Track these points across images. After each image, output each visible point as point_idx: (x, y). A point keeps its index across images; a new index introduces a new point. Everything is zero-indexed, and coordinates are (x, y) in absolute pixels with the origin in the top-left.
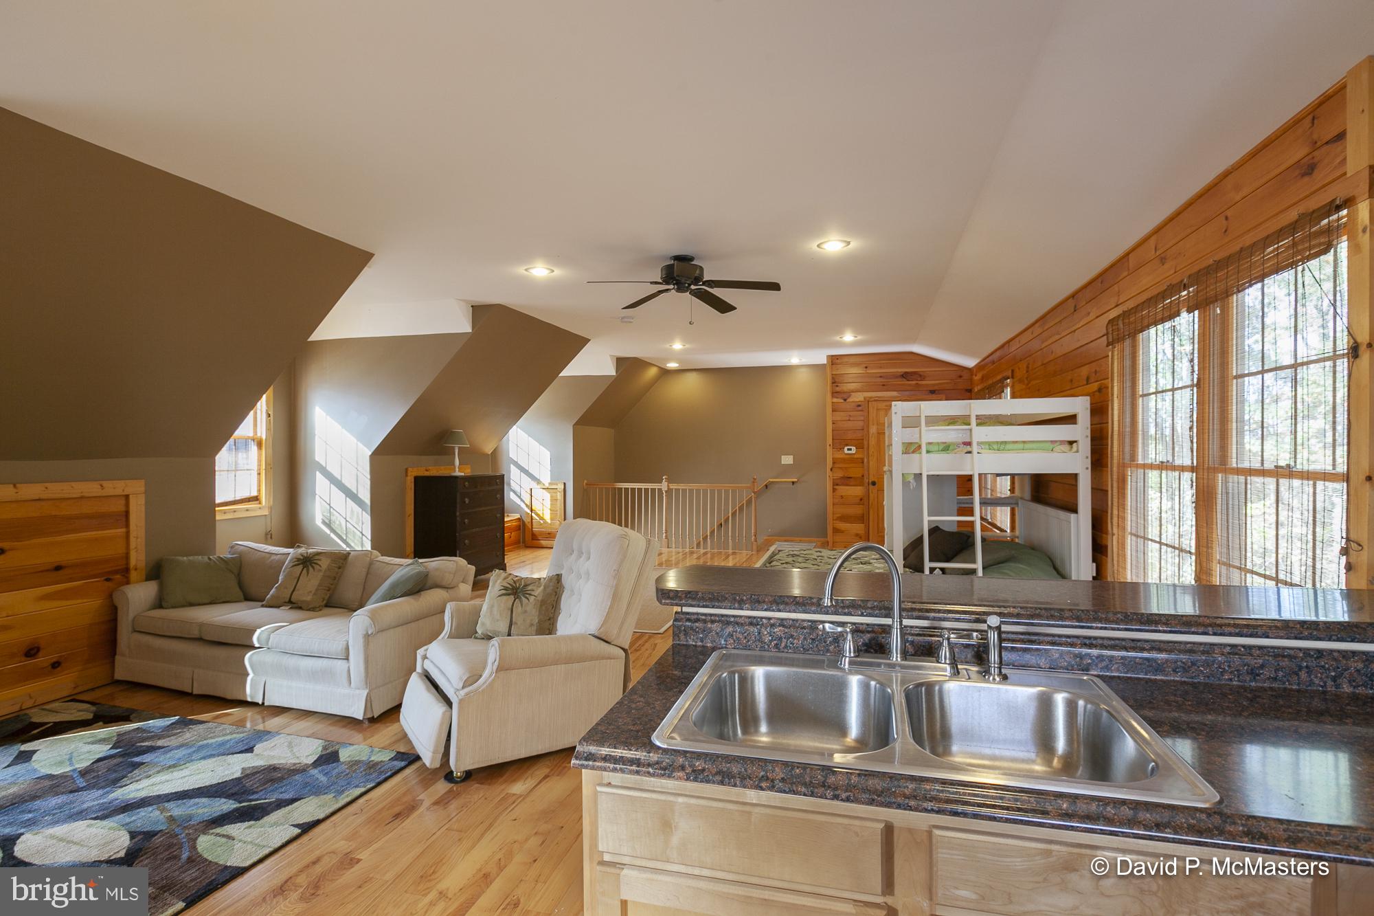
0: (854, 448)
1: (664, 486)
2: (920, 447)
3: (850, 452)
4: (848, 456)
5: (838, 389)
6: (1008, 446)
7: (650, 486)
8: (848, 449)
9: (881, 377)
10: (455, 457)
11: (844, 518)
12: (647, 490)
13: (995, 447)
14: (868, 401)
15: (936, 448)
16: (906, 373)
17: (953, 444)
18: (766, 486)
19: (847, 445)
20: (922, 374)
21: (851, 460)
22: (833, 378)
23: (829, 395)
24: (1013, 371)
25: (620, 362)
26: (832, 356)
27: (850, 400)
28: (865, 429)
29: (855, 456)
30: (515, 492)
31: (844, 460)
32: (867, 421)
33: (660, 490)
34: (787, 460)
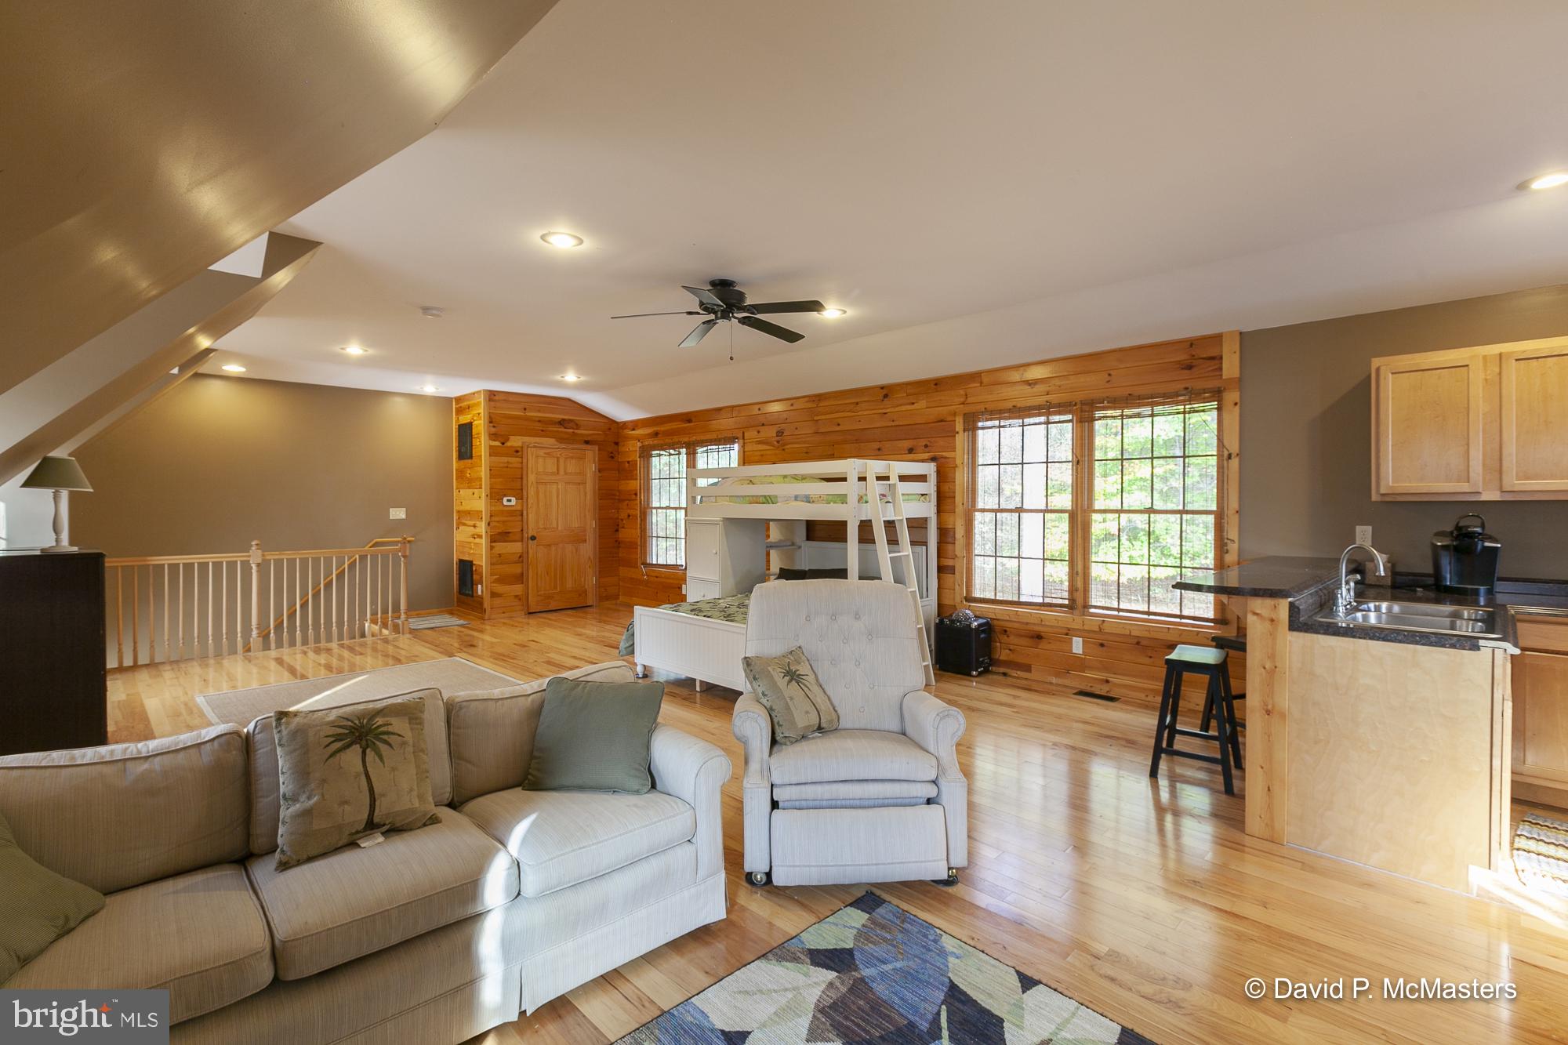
0: (513, 500)
1: (254, 556)
3: (509, 503)
4: (505, 509)
5: (495, 430)
8: (508, 501)
9: (539, 421)
11: (503, 580)
12: (218, 564)
14: (526, 447)
16: (563, 420)
19: (505, 496)
20: (577, 422)
21: (510, 512)
22: (490, 417)
23: (487, 436)
24: (743, 433)
26: (490, 391)
27: (509, 444)
28: (524, 477)
29: (515, 509)
31: (502, 513)
32: (526, 469)
33: (246, 563)
34: (398, 514)
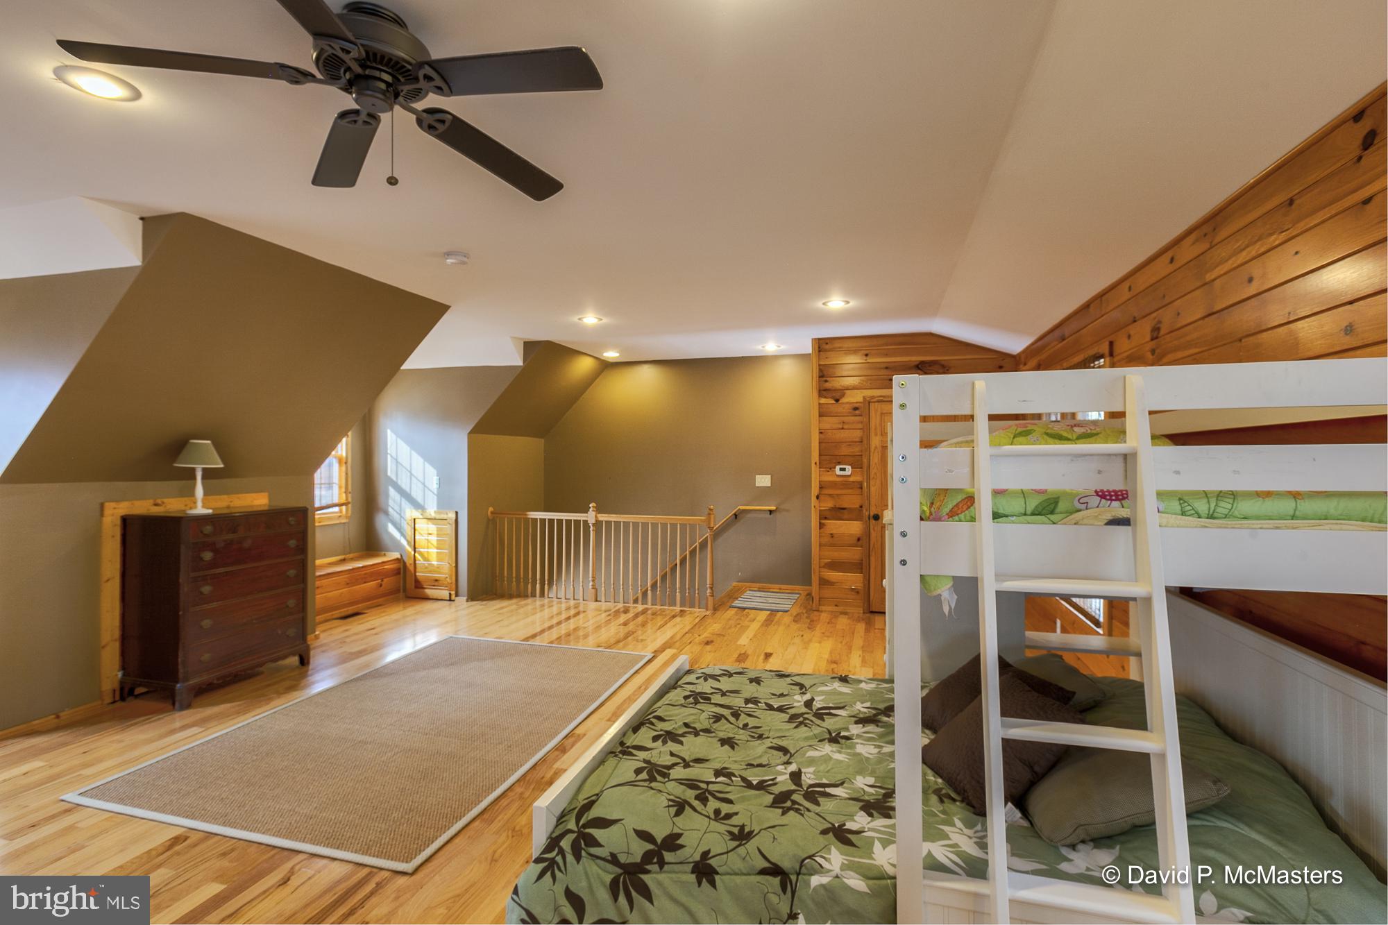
0: (848, 468)
1: (591, 517)
2: (970, 500)
3: (843, 473)
4: (838, 479)
5: (827, 385)
6: (1245, 507)
7: (573, 516)
8: (842, 469)
9: (887, 368)
10: (194, 485)
11: (834, 565)
12: (569, 522)
13: (1202, 506)
14: (868, 402)
15: (1016, 505)
16: (922, 363)
17: (1070, 496)
18: (736, 516)
19: (839, 463)
20: (943, 363)
21: (845, 484)
22: (821, 370)
23: (816, 394)
24: (1111, 344)
25: (531, 348)
26: (819, 339)
27: (844, 400)
28: (864, 441)
29: (851, 479)
30: (395, 524)
31: (833, 485)
32: (867, 429)
33: (586, 522)
34: (763, 481)
